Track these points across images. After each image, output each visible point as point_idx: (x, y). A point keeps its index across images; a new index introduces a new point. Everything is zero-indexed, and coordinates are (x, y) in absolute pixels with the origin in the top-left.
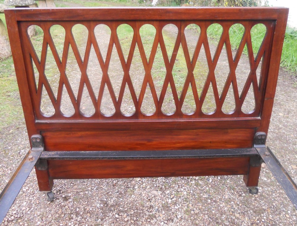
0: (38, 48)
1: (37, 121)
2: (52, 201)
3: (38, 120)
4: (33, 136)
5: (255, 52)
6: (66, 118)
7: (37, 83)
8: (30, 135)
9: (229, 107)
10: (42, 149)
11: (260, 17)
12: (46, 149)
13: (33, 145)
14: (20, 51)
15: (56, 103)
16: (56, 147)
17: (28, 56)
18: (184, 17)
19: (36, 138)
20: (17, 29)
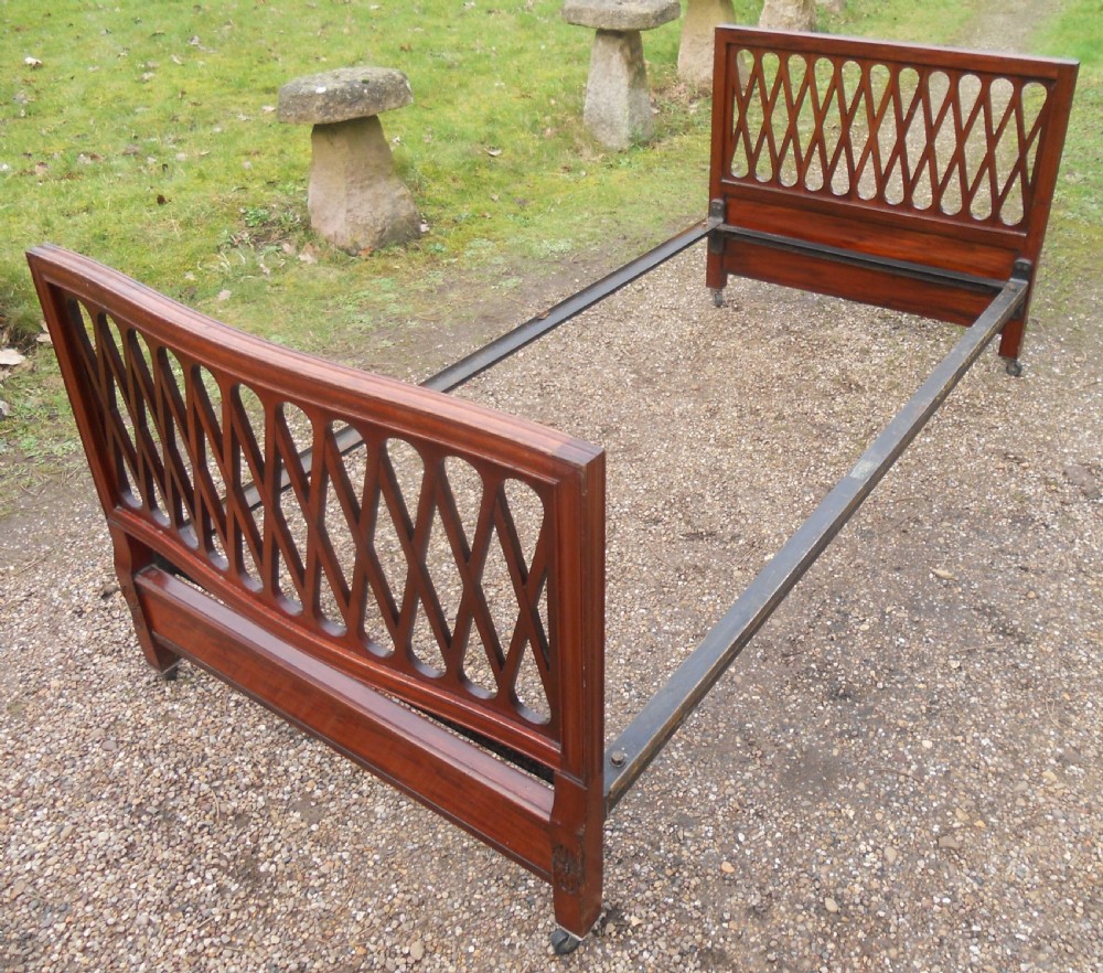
0: (744, 81)
1: (723, 181)
2: (718, 306)
3: (726, 178)
4: (715, 200)
5: (1028, 126)
6: (760, 183)
7: (735, 127)
8: (711, 197)
9: (980, 208)
10: (721, 220)
11: (1031, 73)
12: (725, 222)
13: (712, 213)
14: (722, 83)
15: (752, 158)
16: (738, 222)
17: (730, 90)
18: (926, 61)
19: (718, 204)
20: (724, 53)
